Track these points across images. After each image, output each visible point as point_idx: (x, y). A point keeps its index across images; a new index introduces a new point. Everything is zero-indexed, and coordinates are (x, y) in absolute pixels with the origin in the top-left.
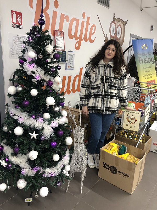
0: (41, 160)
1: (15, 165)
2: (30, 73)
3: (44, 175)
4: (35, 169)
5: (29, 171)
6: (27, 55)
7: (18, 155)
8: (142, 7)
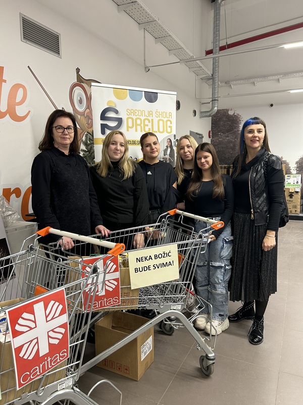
8: (148, 65)
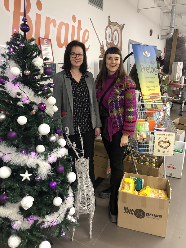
0: (37, 207)
1: (3, 218)
2: (15, 95)
3: (43, 225)
4: (31, 220)
5: (23, 223)
6: (9, 71)
7: (6, 204)
